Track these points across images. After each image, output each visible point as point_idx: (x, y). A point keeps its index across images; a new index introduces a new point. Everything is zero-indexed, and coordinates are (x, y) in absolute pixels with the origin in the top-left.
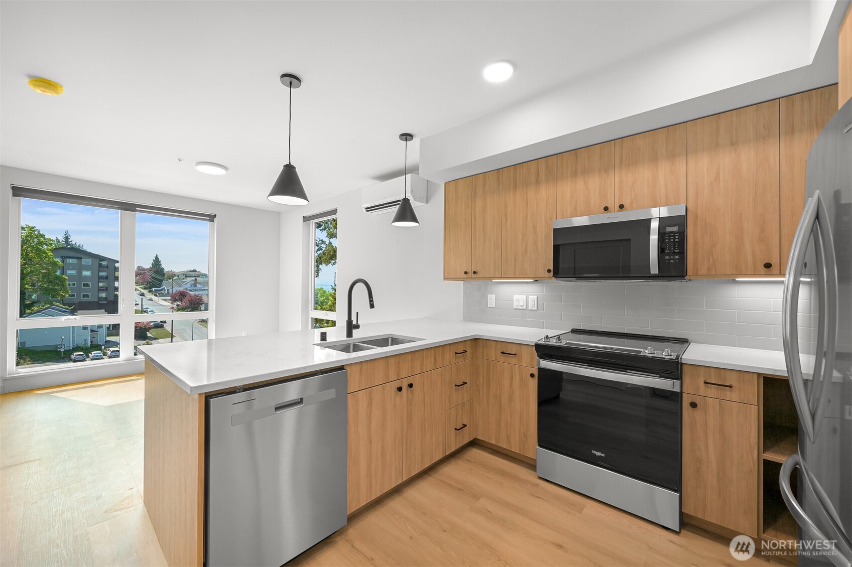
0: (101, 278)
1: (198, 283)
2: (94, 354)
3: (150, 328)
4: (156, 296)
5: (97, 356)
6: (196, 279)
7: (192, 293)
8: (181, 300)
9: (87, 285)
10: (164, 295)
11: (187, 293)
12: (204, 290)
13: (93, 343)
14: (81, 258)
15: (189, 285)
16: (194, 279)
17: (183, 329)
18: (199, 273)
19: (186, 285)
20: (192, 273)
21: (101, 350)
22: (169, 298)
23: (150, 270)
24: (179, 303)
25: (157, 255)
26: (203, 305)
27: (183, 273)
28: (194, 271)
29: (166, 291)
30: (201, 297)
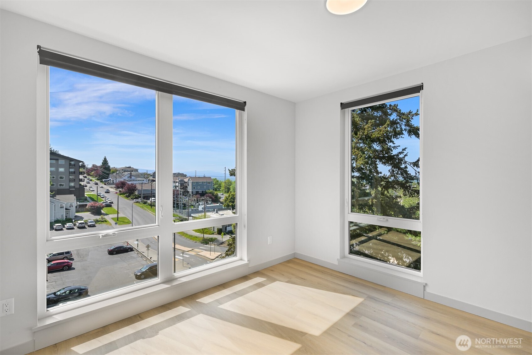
0: (71, 173)
1: (133, 176)
2: (68, 225)
3: (103, 207)
4: (105, 184)
5: (70, 226)
6: (131, 173)
7: (130, 183)
8: (122, 188)
9: (61, 178)
10: (110, 184)
11: (125, 182)
12: (136, 180)
13: (67, 217)
14: (58, 160)
15: (127, 177)
16: (129, 173)
17: (124, 208)
18: (133, 169)
19: (125, 177)
20: (128, 169)
21: (72, 222)
22: (114, 186)
23: (101, 167)
24: (121, 190)
25: (105, 157)
26: (137, 191)
27: (122, 169)
28: (130, 167)
29: (112, 181)
30: (135, 185)
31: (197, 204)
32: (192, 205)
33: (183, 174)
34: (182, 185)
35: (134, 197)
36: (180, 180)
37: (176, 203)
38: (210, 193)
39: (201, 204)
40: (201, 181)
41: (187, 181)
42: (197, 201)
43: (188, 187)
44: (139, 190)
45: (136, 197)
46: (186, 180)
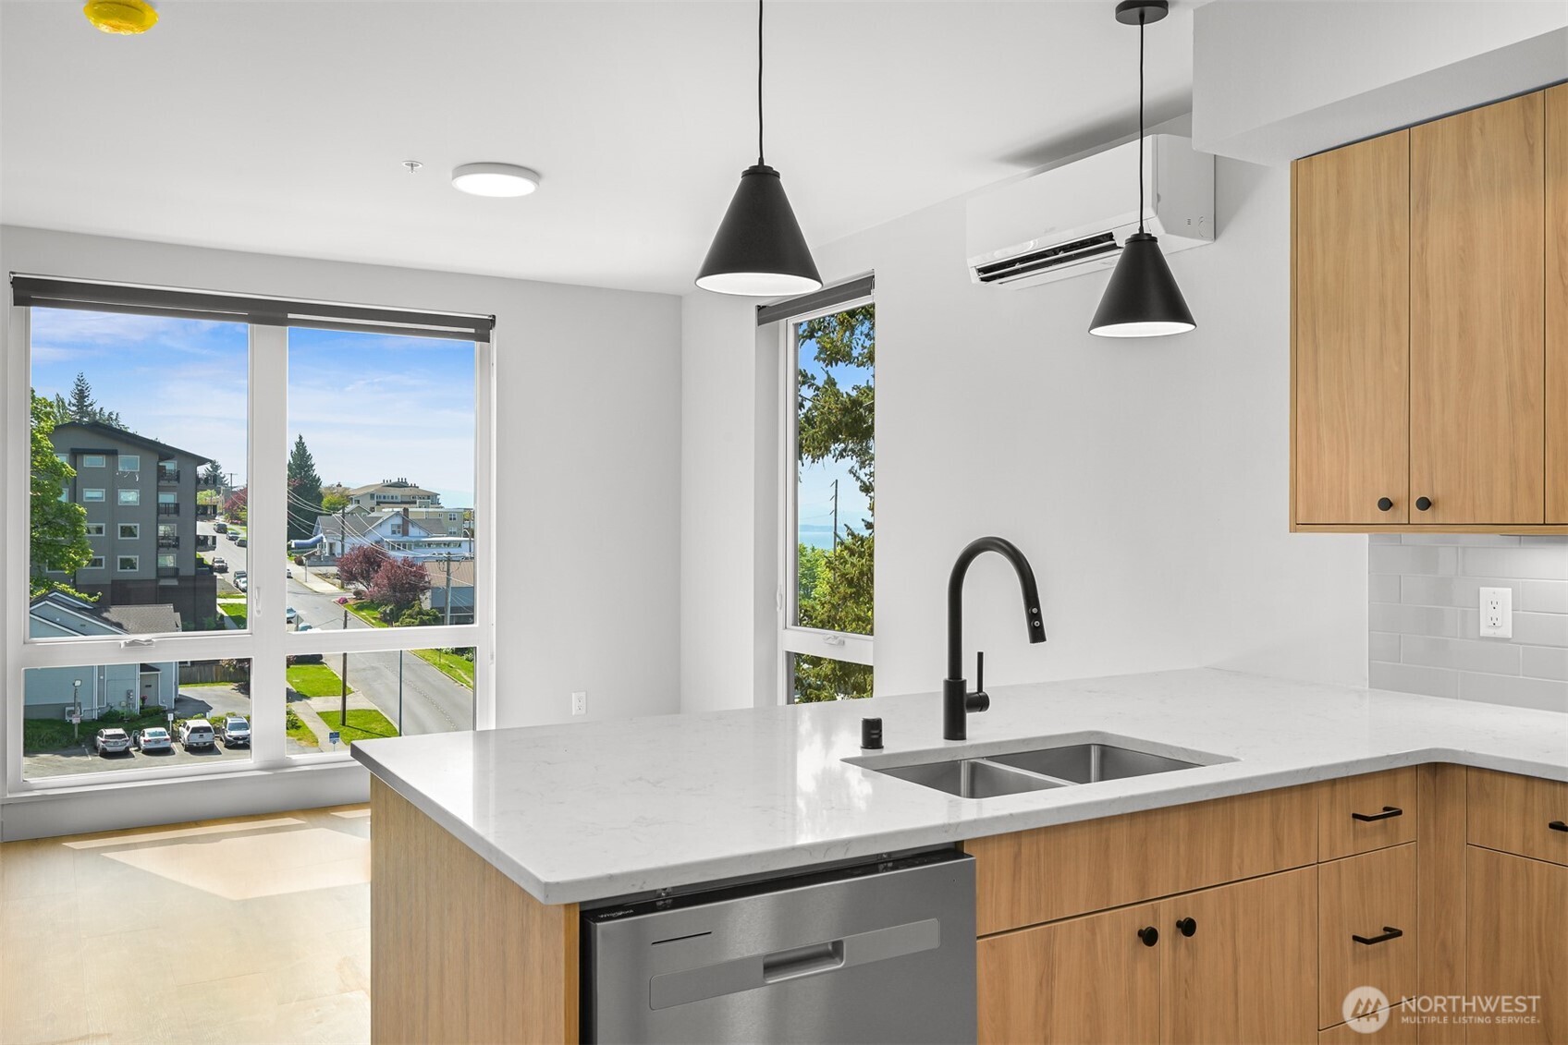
0: (162, 511)
2: (150, 735)
4: (300, 563)
5: (158, 741)
6: (406, 510)
7: (398, 555)
8: (366, 577)
9: (128, 532)
10: (317, 561)
11: (383, 554)
12: (429, 544)
13: (147, 703)
14: (112, 453)
15: (387, 529)
16: (400, 509)
17: (373, 668)
18: (413, 492)
19: (381, 530)
20: (395, 491)
21: (164, 723)
22: (334, 570)
24: (361, 587)
25: (301, 438)
26: (428, 594)
27: (371, 490)
28: (401, 485)
29: (327, 549)
30: (422, 568)
35: (412, 620)
44: (435, 590)
45: (418, 619)
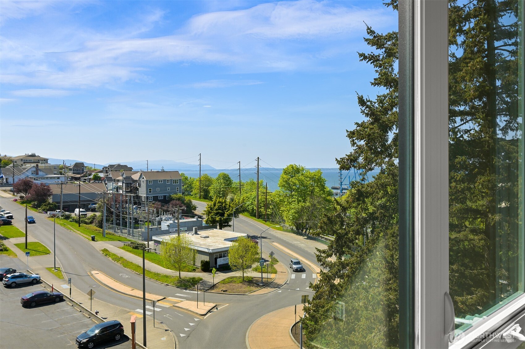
1: (40, 170)
6: (37, 165)
7: (38, 182)
8: (25, 191)
10: (2, 185)
11: (32, 182)
12: (47, 178)
15: (30, 172)
16: (35, 165)
17: (34, 226)
18: (38, 158)
19: (28, 172)
20: (31, 158)
22: (10, 188)
24: (23, 195)
26: (51, 197)
27: (21, 158)
28: (33, 156)
29: (5, 180)
30: (49, 187)
31: (157, 219)
32: (150, 221)
33: (126, 166)
34: (128, 185)
35: (48, 208)
36: (124, 176)
37: (121, 217)
38: (179, 199)
39: (164, 218)
40: (161, 178)
41: (138, 179)
42: (158, 213)
43: (140, 189)
44: (55, 196)
45: (50, 207)
46: (136, 177)
